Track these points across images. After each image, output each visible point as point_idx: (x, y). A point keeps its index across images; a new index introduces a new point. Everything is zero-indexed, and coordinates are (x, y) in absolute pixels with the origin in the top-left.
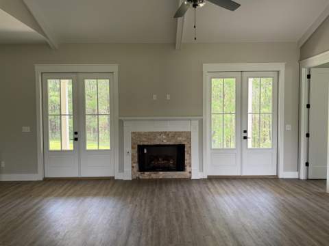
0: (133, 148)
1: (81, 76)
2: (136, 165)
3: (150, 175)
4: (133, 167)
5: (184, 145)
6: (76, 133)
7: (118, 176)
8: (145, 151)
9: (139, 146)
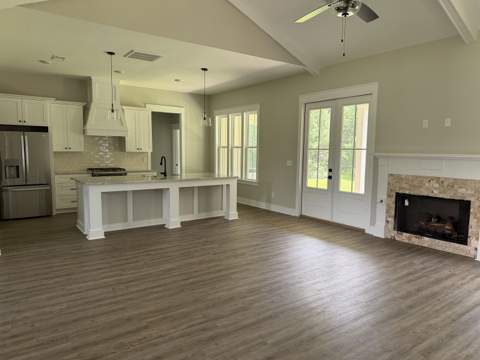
0: (389, 196)
1: (340, 102)
2: (391, 220)
3: (409, 239)
4: (387, 222)
5: (469, 202)
6: (330, 170)
7: (370, 231)
8: (407, 203)
9: (398, 194)
